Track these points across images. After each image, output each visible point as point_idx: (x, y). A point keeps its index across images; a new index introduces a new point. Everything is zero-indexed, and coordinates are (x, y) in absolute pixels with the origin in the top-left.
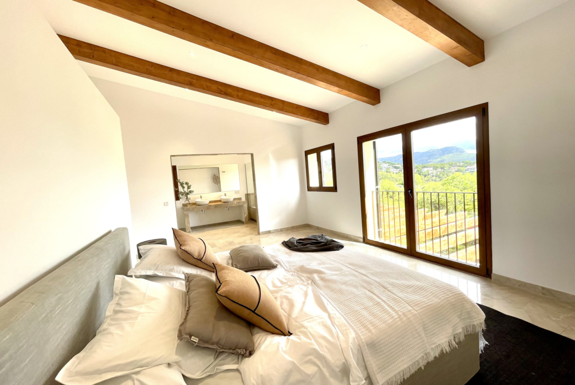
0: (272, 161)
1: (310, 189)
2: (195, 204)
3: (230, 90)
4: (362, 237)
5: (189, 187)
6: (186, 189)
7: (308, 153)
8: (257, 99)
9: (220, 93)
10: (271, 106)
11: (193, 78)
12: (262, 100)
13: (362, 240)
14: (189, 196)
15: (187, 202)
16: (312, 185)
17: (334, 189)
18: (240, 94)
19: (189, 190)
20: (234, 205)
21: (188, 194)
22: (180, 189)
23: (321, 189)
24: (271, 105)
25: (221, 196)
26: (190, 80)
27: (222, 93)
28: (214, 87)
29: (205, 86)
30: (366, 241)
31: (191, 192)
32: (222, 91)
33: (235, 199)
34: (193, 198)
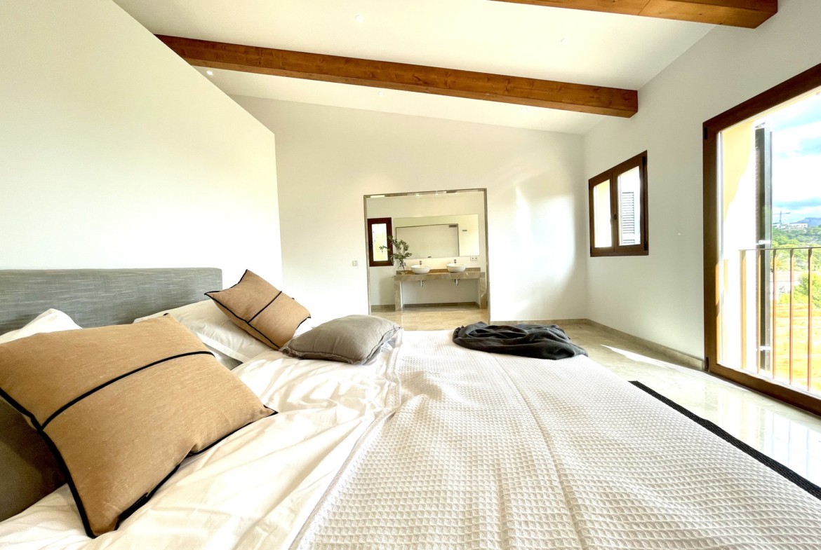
0: (521, 200)
1: (595, 252)
2: (410, 272)
3: (433, 76)
4: (703, 357)
5: (406, 249)
6: (402, 251)
7: (593, 182)
8: (480, 83)
9: (418, 84)
10: (506, 93)
11: (377, 68)
12: (489, 84)
13: (700, 364)
14: (405, 260)
15: (401, 269)
16: (598, 245)
17: (643, 249)
18: (449, 80)
19: (406, 252)
20: (465, 278)
21: (403, 257)
22: (395, 250)
23: (617, 250)
24: (507, 90)
25: (449, 263)
26: (372, 70)
27: (421, 82)
28: (408, 75)
29: (394, 76)
30: (711, 366)
31: (407, 255)
32: (419, 80)
33: (468, 270)
34: (411, 263)
